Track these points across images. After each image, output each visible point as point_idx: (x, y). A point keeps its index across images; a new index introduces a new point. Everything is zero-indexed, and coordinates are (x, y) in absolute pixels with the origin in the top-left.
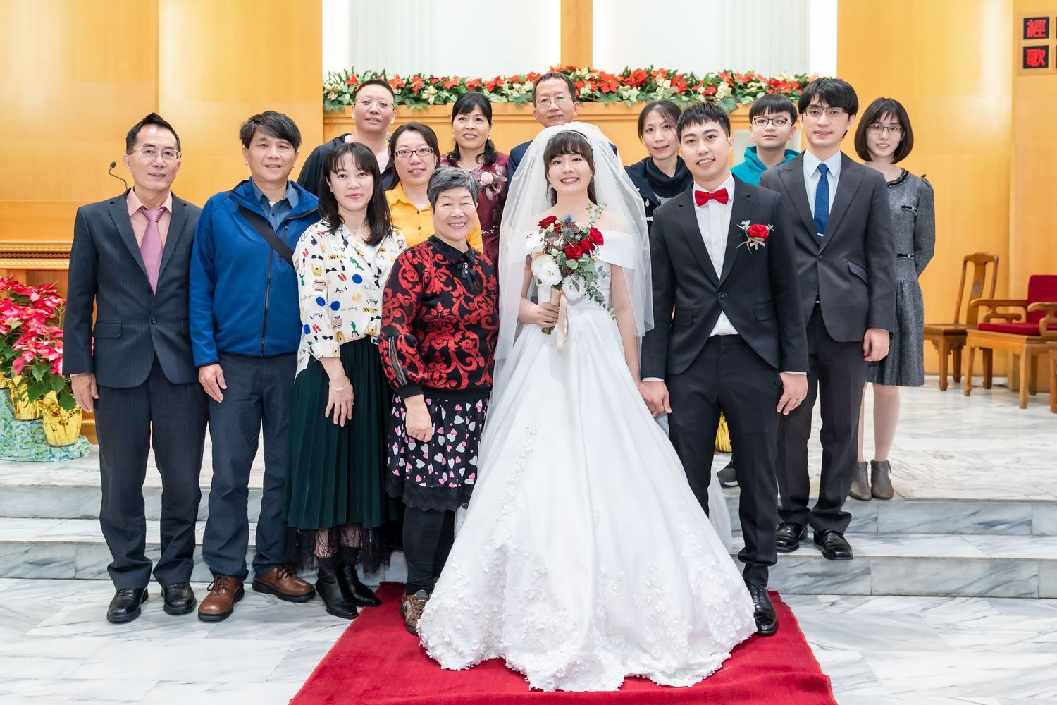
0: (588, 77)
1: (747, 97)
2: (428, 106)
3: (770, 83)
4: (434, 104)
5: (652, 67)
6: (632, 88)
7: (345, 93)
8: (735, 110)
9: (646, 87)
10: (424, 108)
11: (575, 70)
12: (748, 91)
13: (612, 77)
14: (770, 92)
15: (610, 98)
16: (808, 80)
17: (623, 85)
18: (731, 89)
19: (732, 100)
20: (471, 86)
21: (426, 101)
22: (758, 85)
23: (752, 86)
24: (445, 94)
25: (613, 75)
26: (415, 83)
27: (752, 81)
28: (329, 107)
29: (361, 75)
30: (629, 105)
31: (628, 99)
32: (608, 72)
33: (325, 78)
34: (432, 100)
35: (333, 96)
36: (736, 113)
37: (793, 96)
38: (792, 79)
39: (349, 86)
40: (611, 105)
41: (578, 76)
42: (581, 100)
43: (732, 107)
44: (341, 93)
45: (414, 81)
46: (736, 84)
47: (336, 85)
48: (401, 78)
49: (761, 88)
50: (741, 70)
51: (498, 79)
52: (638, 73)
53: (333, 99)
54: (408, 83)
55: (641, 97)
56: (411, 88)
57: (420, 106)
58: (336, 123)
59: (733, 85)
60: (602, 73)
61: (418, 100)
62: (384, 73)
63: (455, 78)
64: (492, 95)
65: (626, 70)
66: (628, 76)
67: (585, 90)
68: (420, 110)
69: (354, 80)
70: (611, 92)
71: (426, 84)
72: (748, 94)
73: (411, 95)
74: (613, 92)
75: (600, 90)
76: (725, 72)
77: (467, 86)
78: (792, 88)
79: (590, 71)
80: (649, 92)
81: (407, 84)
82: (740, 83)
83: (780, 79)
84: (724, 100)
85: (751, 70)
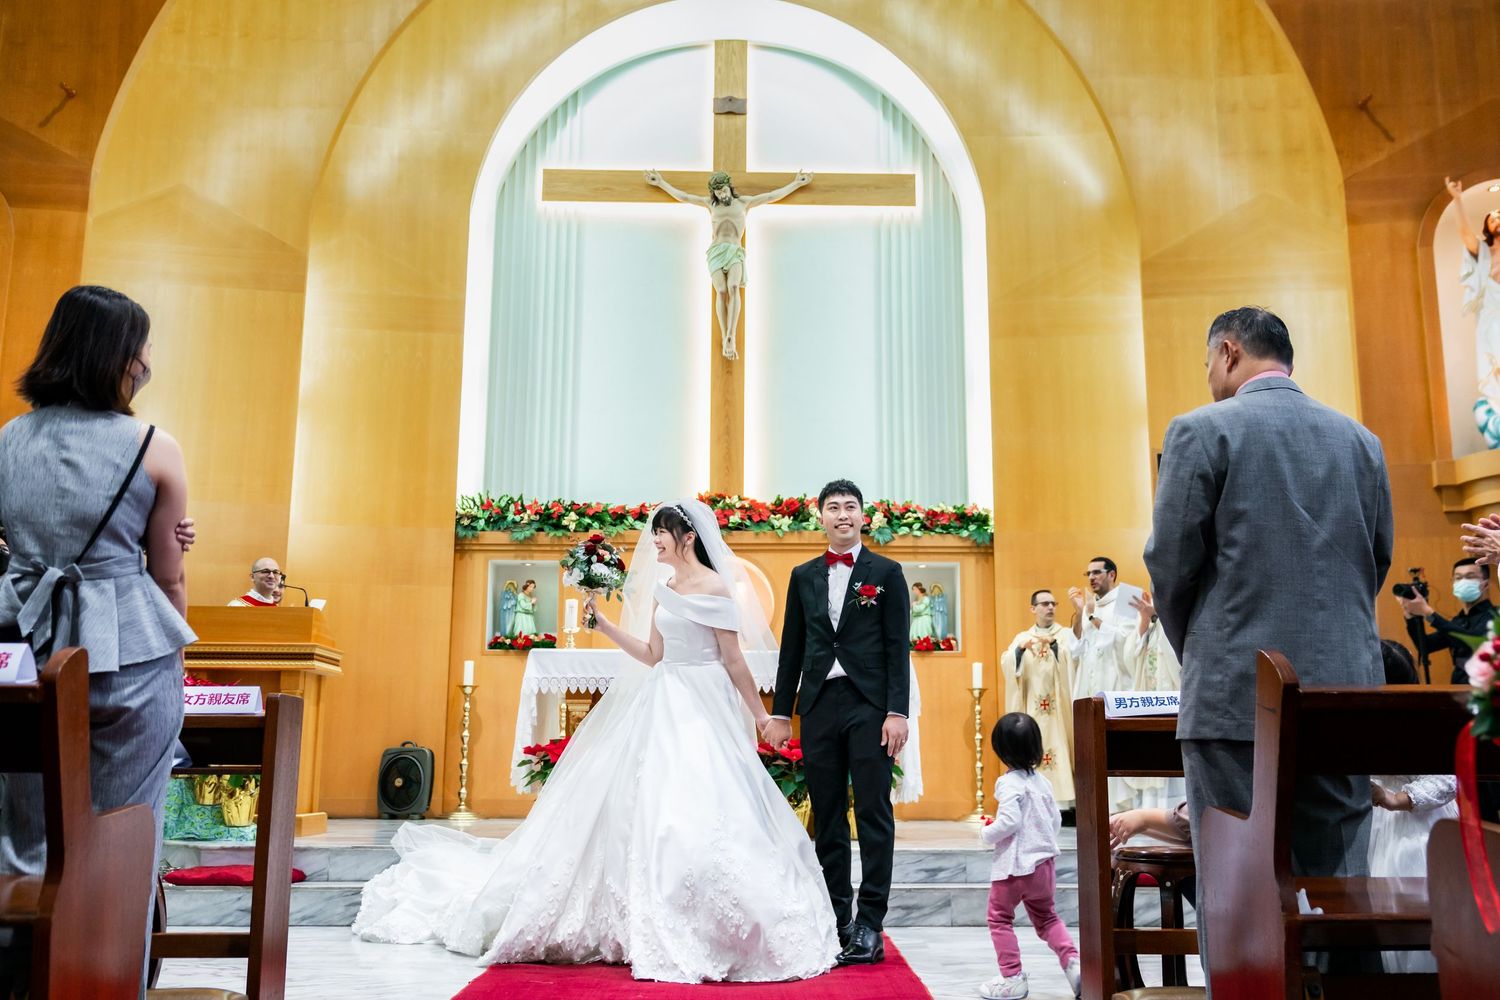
0: (738, 505)
1: (903, 528)
2: (569, 534)
3: (928, 514)
4: (575, 531)
5: (805, 496)
6: (783, 517)
7: (480, 518)
8: (891, 540)
9: (798, 516)
10: (564, 534)
11: (725, 498)
12: (905, 521)
13: (763, 506)
14: (928, 523)
15: (761, 527)
16: (966, 511)
17: (775, 514)
18: (886, 519)
19: (888, 531)
20: (614, 513)
21: (566, 528)
22: (915, 515)
23: (909, 517)
24: (589, 521)
25: (764, 504)
26: (555, 509)
27: (910, 511)
28: (462, 533)
29: (497, 500)
30: (781, 535)
31: (780, 528)
32: (760, 500)
33: (459, 502)
34: (572, 526)
35: (466, 522)
36: (894, 544)
37: (952, 527)
38: (951, 510)
39: (484, 511)
40: (762, 535)
41: (727, 505)
42: (730, 528)
43: (887, 538)
44: (475, 518)
45: (553, 507)
46: (892, 514)
47: (469, 510)
48: (540, 503)
49: (918, 518)
50: (898, 502)
51: (643, 506)
52: (791, 503)
53: (466, 524)
54: (547, 508)
55: (793, 526)
56: (551, 514)
57: (560, 533)
58: (469, 550)
59: (889, 515)
60: (753, 501)
61: (558, 526)
62: (521, 498)
63: (598, 504)
64: (637, 522)
65: (778, 499)
66: (780, 505)
67: (735, 519)
68: (559, 537)
69: (490, 505)
70: (762, 521)
71: (567, 510)
72: (905, 525)
73: (550, 522)
74: (764, 522)
75: (750, 518)
76: (882, 503)
77: (611, 512)
78: (949, 519)
79: (740, 499)
80: (802, 521)
81: (545, 510)
82: (897, 513)
83: (938, 510)
84: (880, 530)
85: (909, 500)
